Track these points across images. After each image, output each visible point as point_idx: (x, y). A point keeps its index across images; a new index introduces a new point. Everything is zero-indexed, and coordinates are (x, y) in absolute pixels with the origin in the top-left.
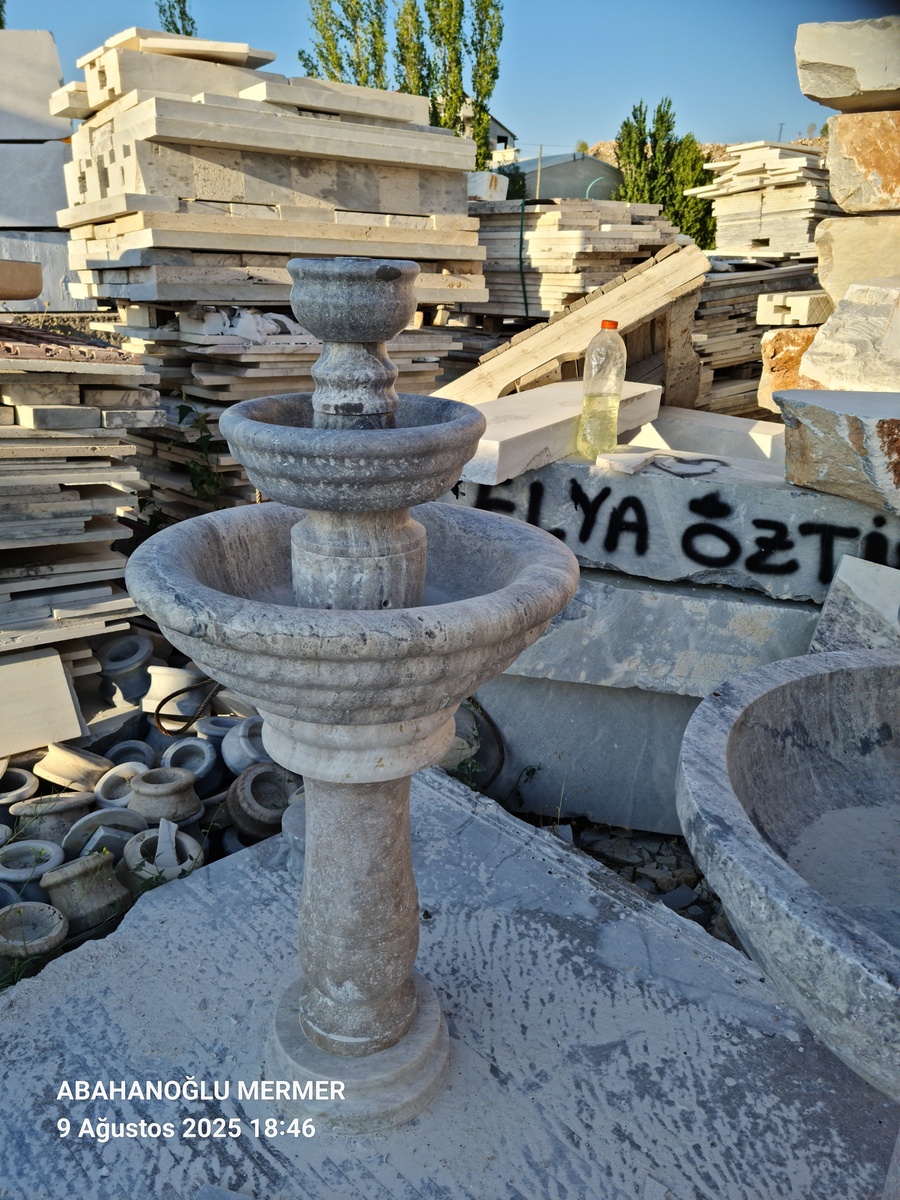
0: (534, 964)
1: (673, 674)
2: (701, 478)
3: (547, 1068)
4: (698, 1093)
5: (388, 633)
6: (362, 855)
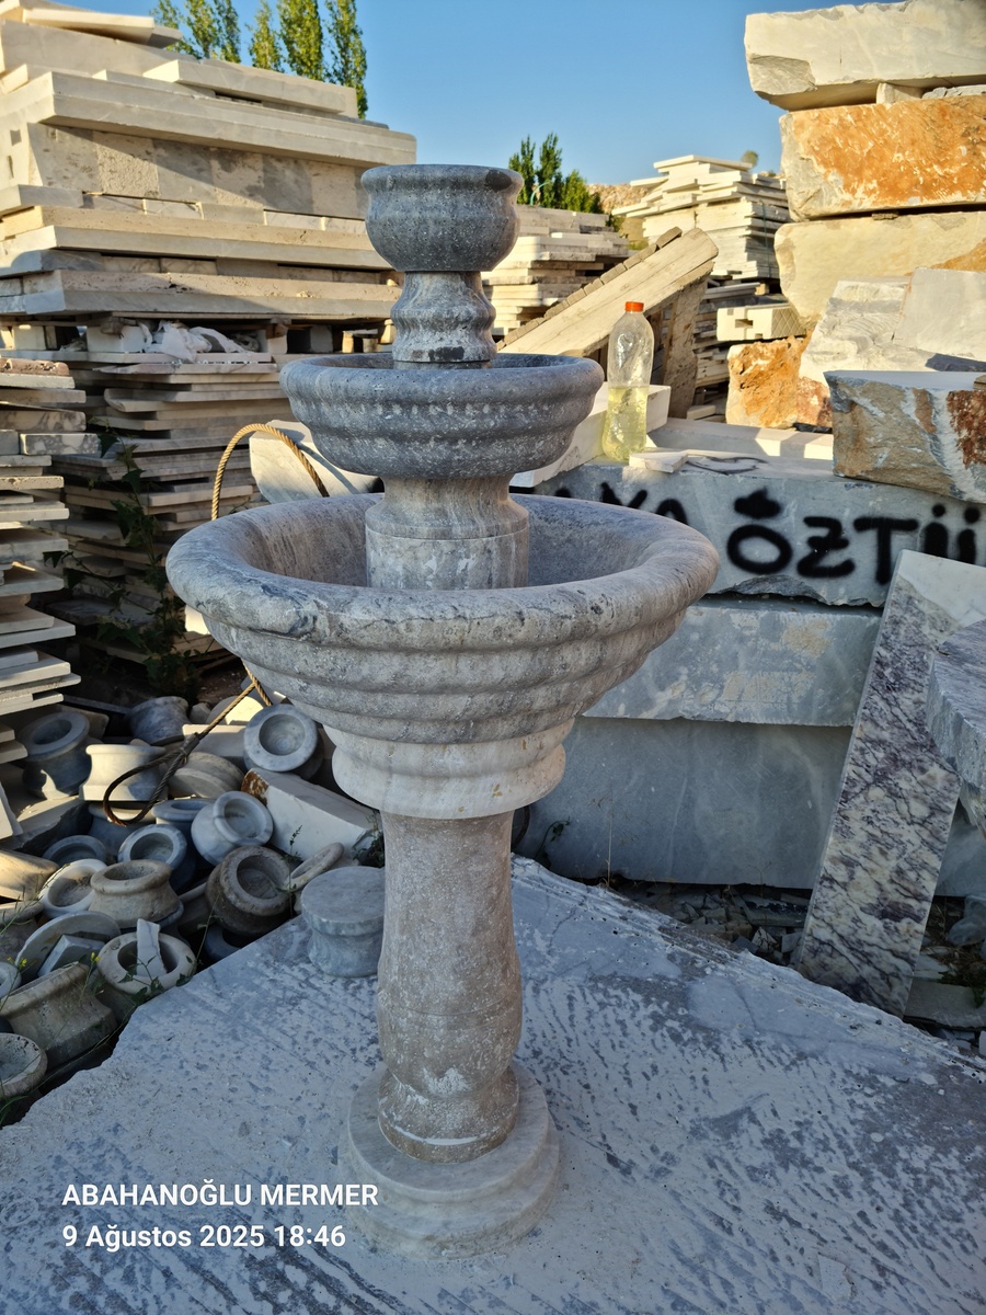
0: (625, 1034)
1: (721, 699)
2: (742, 475)
3: (672, 1149)
4: (846, 1155)
5: (549, 610)
6: (466, 910)
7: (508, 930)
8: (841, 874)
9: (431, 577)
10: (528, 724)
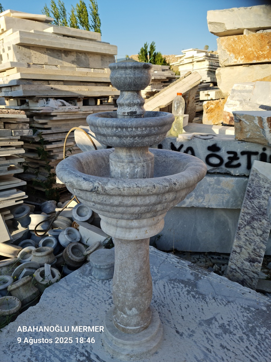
0: (180, 296)
1: (204, 201)
2: (210, 140)
3: (194, 329)
4: (242, 330)
5: (162, 184)
6: (137, 264)
7: (148, 269)
8: (238, 250)
9: (128, 173)
10: (155, 214)
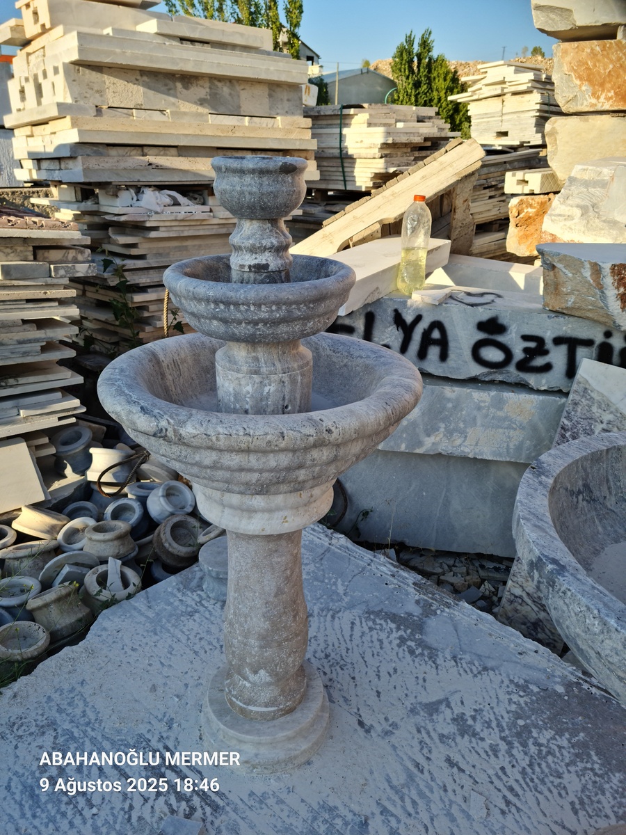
0: (381, 648)
1: (465, 444)
2: (486, 306)
3: (397, 720)
4: (500, 731)
5: (300, 432)
6: (270, 583)
10: (299, 486)
